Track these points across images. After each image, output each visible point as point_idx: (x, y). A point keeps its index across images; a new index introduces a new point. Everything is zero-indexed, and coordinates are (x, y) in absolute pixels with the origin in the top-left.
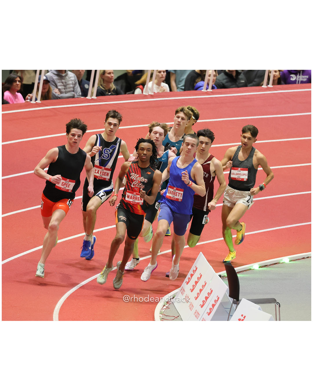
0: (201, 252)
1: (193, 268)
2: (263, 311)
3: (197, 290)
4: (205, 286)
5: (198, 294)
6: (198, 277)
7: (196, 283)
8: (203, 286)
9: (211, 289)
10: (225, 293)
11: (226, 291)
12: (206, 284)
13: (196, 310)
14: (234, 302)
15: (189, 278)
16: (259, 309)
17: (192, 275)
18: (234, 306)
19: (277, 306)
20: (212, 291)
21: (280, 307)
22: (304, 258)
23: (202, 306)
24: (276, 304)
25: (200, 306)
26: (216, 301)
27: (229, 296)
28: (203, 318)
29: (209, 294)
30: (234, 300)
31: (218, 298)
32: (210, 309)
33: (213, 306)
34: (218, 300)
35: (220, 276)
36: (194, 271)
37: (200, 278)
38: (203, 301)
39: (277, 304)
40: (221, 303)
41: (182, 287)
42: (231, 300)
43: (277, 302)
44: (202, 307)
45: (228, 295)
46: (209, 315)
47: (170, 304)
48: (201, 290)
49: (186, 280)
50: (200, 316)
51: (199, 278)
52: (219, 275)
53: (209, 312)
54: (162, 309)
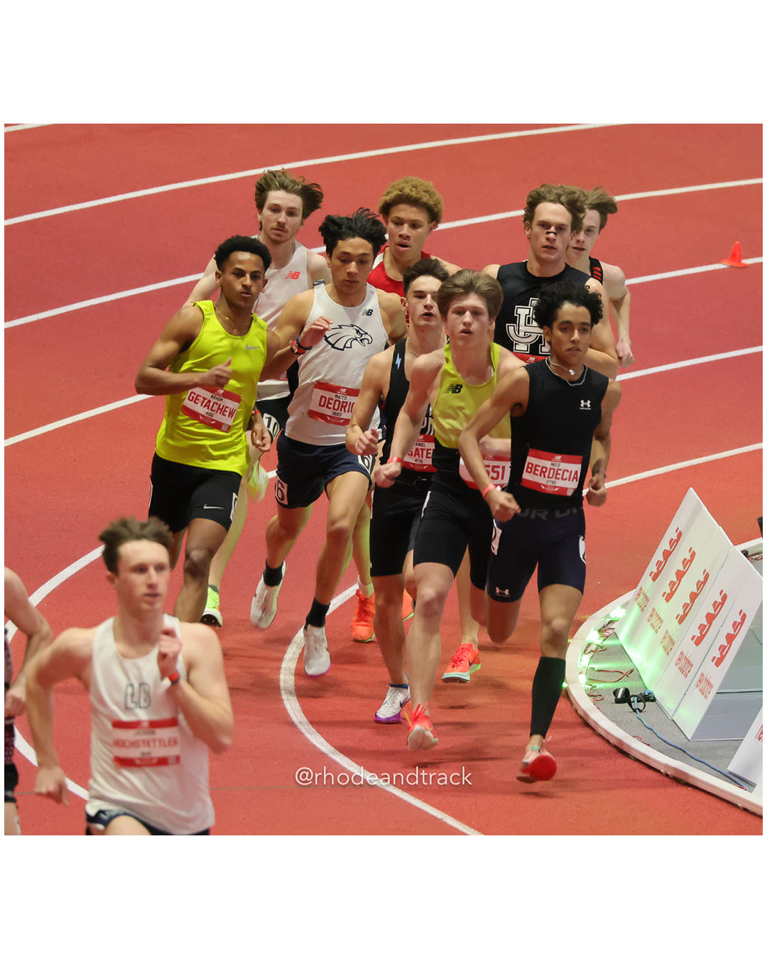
0: (691, 488)
1: (671, 534)
3: (682, 596)
4: (704, 583)
5: (686, 606)
6: (685, 559)
7: (680, 575)
8: (701, 585)
9: (722, 591)
12: (707, 577)
13: (682, 653)
15: (659, 563)
17: (667, 554)
20: (724, 598)
23: (698, 641)
25: (692, 639)
26: (737, 626)
28: (702, 675)
29: (718, 606)
31: (744, 618)
32: (722, 648)
33: (730, 638)
34: (742, 623)
35: (745, 553)
36: (674, 543)
37: (691, 561)
38: (702, 627)
40: (751, 631)
41: (641, 589)
44: (698, 643)
46: (718, 664)
47: (607, 637)
48: (694, 596)
49: (652, 567)
50: (693, 670)
51: (687, 563)
52: (742, 552)
53: (720, 656)
54: (585, 652)
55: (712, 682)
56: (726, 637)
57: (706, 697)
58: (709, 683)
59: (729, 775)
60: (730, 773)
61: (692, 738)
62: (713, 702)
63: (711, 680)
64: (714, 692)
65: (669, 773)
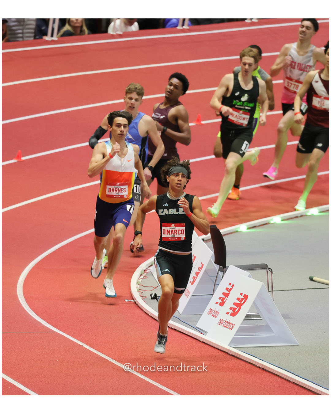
2: (253, 279)
10: (210, 259)
11: (212, 257)
14: (220, 270)
16: (249, 276)
18: (221, 273)
19: (269, 272)
20: (195, 258)
21: (272, 273)
22: (297, 217)
24: (268, 271)
26: (200, 269)
27: (214, 263)
30: (220, 267)
31: (203, 265)
32: (194, 278)
34: (202, 268)
35: (203, 240)
39: (270, 270)
40: (205, 271)
42: (217, 267)
43: (269, 267)
45: (213, 261)
46: (192, 284)
47: (148, 273)
53: (193, 281)
54: (139, 279)
55: (190, 292)
56: (196, 273)
57: (187, 297)
58: (189, 292)
59: (196, 328)
60: (197, 328)
61: (182, 313)
62: (190, 299)
63: (189, 291)
64: (191, 295)
65: (172, 327)
